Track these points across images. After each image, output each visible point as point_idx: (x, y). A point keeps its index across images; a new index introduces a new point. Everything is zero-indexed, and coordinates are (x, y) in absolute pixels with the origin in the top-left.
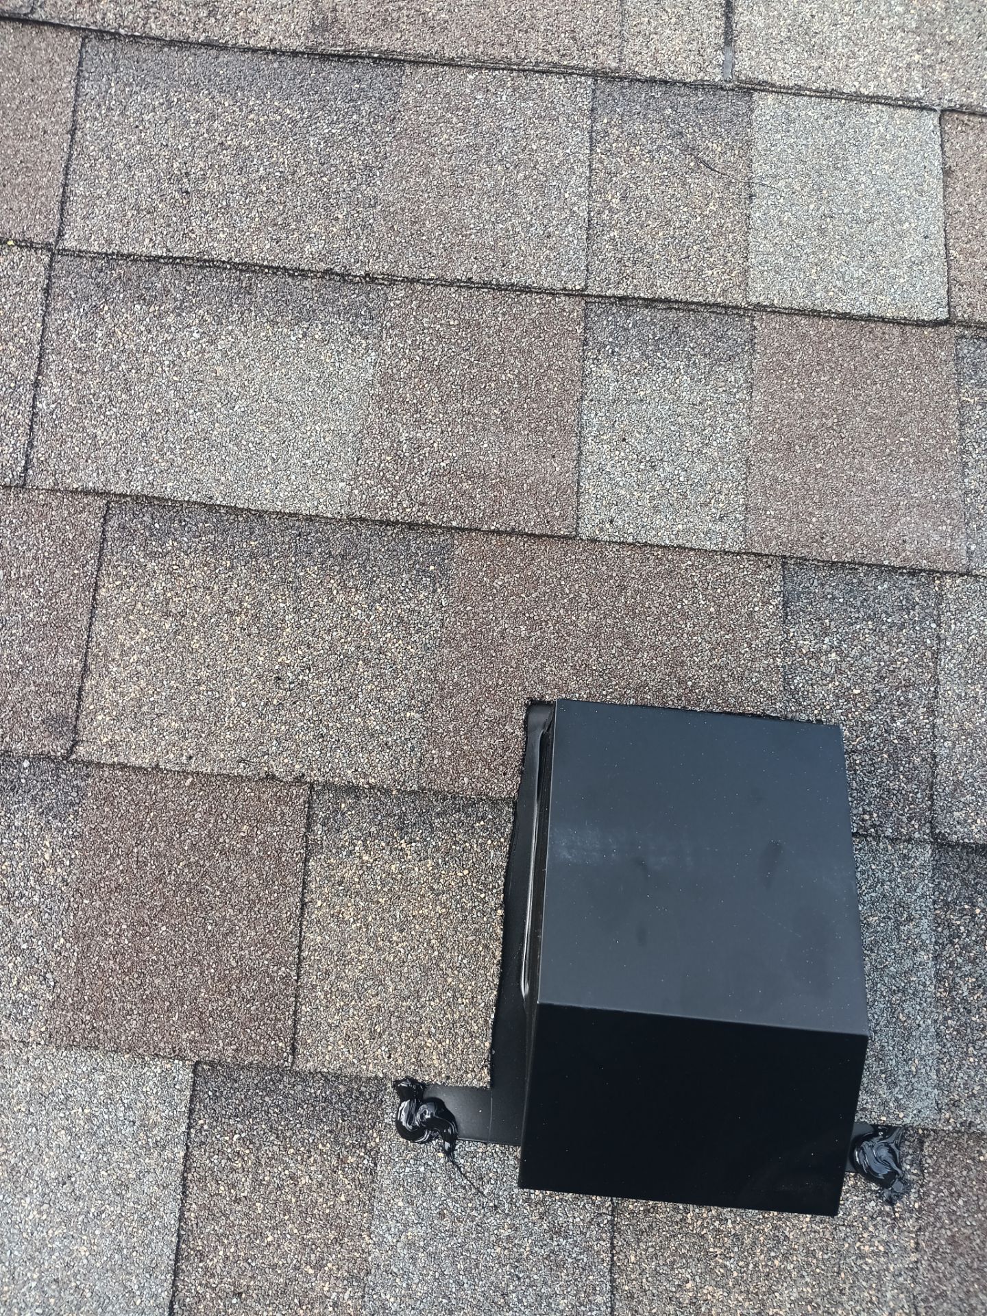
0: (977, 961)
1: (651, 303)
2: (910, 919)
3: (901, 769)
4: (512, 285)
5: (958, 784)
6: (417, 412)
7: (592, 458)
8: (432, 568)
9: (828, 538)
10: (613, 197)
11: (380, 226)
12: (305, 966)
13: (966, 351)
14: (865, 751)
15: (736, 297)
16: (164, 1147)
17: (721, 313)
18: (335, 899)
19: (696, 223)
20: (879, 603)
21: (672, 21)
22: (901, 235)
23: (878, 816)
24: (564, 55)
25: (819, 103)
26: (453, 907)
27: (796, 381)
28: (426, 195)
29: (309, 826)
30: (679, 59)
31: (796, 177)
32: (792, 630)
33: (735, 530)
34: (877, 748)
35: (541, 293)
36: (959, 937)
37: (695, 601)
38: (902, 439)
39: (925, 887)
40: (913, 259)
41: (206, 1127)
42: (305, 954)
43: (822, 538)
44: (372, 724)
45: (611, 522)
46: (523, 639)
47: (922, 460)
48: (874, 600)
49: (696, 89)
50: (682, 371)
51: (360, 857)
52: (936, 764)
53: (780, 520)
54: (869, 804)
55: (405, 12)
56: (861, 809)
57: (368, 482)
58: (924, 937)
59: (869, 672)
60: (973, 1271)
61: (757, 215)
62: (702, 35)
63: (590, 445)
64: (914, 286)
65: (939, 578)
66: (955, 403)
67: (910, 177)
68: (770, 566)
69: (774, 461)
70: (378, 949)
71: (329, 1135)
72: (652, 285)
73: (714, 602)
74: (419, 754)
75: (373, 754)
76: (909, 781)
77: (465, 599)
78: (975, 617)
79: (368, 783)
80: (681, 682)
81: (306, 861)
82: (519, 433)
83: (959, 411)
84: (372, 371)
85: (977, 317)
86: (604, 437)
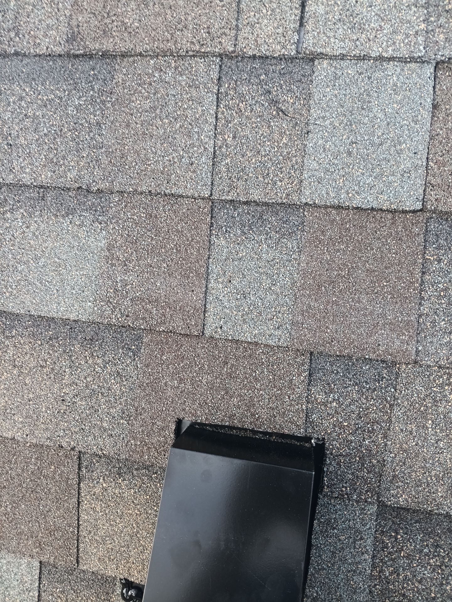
0: (396, 560)
1: (247, 203)
2: (361, 539)
3: (366, 465)
4: (172, 194)
6: (126, 265)
7: (213, 292)
8: (133, 347)
9: (335, 342)
10: (228, 137)
11: (105, 160)
12: (81, 527)
13: (432, 227)
14: (347, 455)
15: (295, 199)
16: (30, 591)
18: (92, 501)
19: (274, 152)
20: (363, 377)
21: (268, 13)
22: (399, 153)
23: (350, 489)
24: (203, 45)
25: (356, 64)
26: (143, 511)
27: (326, 249)
28: (128, 140)
29: (79, 469)
30: (271, 41)
31: (337, 117)
32: (313, 389)
33: (285, 334)
34: (354, 454)
35: (188, 198)
36: (387, 548)
37: (263, 372)
38: (385, 284)
39: (371, 524)
40: (405, 169)
41: (46, 585)
42: (81, 523)
43: (332, 341)
44: (105, 425)
45: (221, 328)
46: (175, 387)
47: (395, 296)
48: (360, 375)
49: (281, 59)
50: (263, 242)
51: (102, 485)
52: (385, 465)
53: (310, 330)
54: (346, 483)
55: (115, 23)
56: (341, 485)
57: (101, 303)
58: (368, 548)
59: (353, 414)
61: (311, 145)
62: (286, 21)
63: (212, 284)
64: (403, 188)
65: (398, 364)
66: (421, 261)
67: (410, 112)
68: (303, 355)
69: (310, 296)
70: (111, 525)
71: (95, 594)
72: (247, 193)
73: (272, 373)
74: (126, 442)
75: (106, 439)
76: (369, 472)
77: (148, 365)
78: (416, 387)
79: (103, 453)
80: (253, 415)
81: (79, 484)
82: (176, 277)
83: (423, 265)
84: (103, 242)
85: (440, 208)
86: (220, 280)
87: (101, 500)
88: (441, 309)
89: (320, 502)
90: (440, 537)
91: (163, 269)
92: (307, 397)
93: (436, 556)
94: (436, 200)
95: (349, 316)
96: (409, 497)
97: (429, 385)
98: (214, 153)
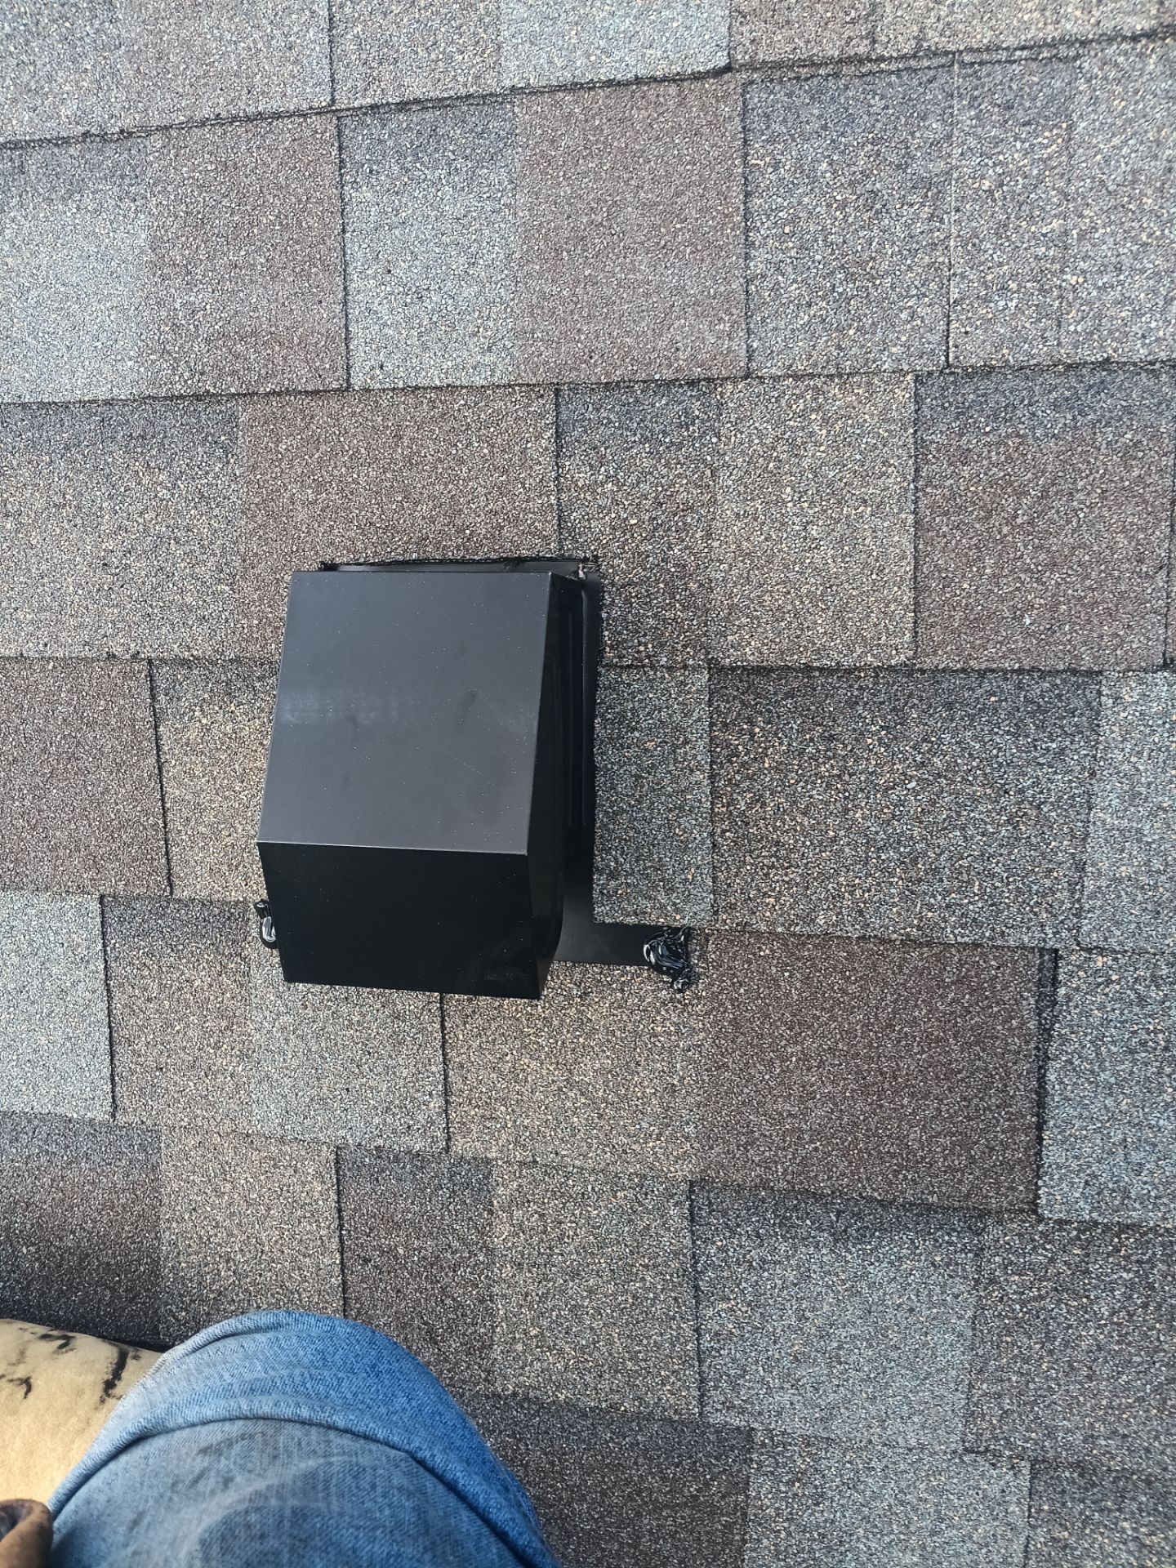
0: (755, 778)
1: (403, 106)
2: (686, 742)
3: (678, 597)
4: (260, 113)
5: (732, 607)
6: (189, 273)
7: (359, 297)
8: (223, 438)
9: (597, 357)
11: (126, 69)
12: (170, 816)
13: (756, 100)
14: (642, 582)
15: (491, 83)
16: (88, 961)
17: (478, 104)
18: (185, 758)
20: (656, 422)
23: (653, 647)
27: (561, 174)
29: (153, 697)
32: (567, 463)
33: (504, 359)
34: (654, 578)
35: (291, 116)
36: (738, 756)
37: (470, 444)
38: (678, 226)
39: (700, 711)
41: (117, 945)
42: (168, 805)
43: (591, 358)
44: (189, 599)
45: (381, 367)
46: (310, 503)
47: (699, 248)
48: (651, 421)
50: (443, 181)
51: (200, 721)
52: (712, 589)
53: (548, 342)
54: (645, 635)
56: (636, 641)
57: (151, 357)
58: (699, 758)
59: (646, 499)
60: (753, 1046)
63: (355, 282)
64: (688, 28)
65: (721, 385)
66: (740, 170)
68: (542, 396)
69: (541, 274)
70: (226, 798)
71: (211, 947)
72: (400, 86)
73: (488, 442)
74: (232, 625)
75: (194, 627)
76: (685, 608)
77: (254, 468)
78: (757, 425)
80: (461, 531)
81: (156, 727)
82: (284, 281)
83: (746, 179)
84: (143, 236)
85: (761, 56)
86: (369, 272)
87: (202, 752)
88: (789, 261)
89: (602, 681)
90: (834, 720)
91: (259, 267)
92: (557, 478)
93: (830, 759)
94: (753, 41)
95: (618, 301)
96: (764, 644)
97: (780, 417)
98: (330, 19)
